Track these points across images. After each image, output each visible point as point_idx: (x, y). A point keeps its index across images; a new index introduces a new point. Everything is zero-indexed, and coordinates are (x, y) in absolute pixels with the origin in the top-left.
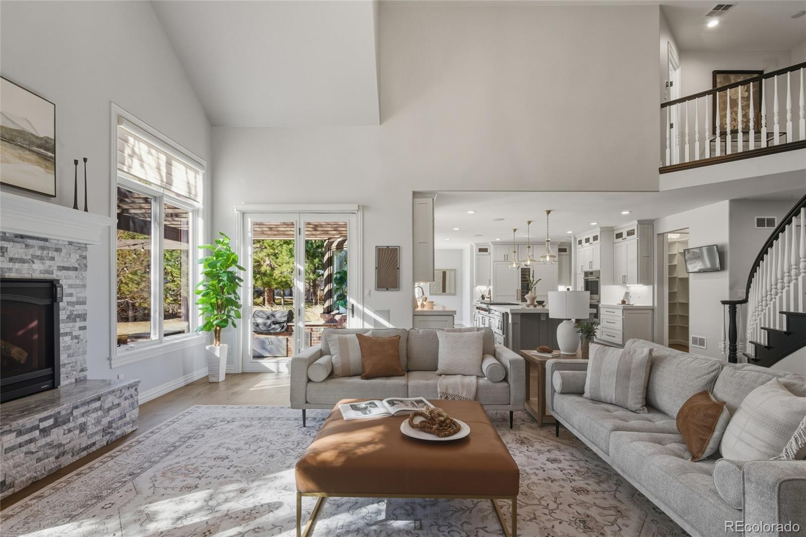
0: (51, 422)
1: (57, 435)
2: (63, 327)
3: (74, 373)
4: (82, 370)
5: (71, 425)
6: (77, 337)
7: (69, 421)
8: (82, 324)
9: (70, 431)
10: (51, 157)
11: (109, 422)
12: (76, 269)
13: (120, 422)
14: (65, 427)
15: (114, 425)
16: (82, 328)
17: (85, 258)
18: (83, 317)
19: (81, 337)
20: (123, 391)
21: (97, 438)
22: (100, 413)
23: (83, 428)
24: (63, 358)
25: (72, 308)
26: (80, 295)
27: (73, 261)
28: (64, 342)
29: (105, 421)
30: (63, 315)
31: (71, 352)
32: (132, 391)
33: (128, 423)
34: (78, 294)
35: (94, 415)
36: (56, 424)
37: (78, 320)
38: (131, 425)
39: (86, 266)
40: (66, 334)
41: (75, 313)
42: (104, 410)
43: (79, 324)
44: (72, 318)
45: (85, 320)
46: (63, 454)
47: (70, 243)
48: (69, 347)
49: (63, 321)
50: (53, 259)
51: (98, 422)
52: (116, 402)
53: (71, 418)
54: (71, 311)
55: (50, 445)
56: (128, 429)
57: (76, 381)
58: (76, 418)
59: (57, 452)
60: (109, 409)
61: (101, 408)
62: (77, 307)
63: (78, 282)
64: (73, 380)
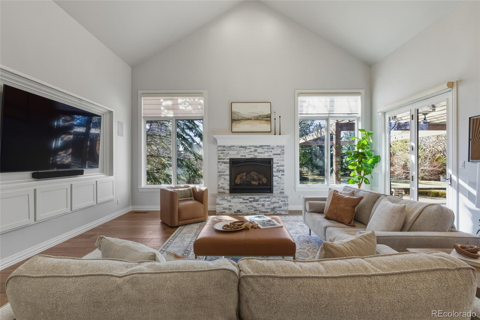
0: (253, 200)
1: (254, 204)
2: (275, 174)
3: (279, 190)
4: (282, 189)
5: (259, 203)
6: (280, 178)
7: (258, 201)
8: (283, 173)
9: (258, 204)
10: (269, 120)
11: (274, 207)
12: (280, 154)
13: (279, 209)
14: (257, 203)
15: (276, 209)
16: (282, 175)
17: (284, 150)
18: (283, 171)
19: (282, 178)
20: (280, 198)
21: (269, 210)
22: (270, 203)
23: (263, 205)
24: (275, 184)
25: (278, 168)
26: (282, 163)
27: (279, 152)
28: (275, 178)
29: (272, 206)
30: (274, 170)
31: (278, 182)
32: (285, 199)
33: (283, 211)
34: (281, 163)
35: (268, 203)
36: (254, 201)
37: (281, 172)
38: (285, 212)
39: (284, 153)
40: (276, 176)
41: (279, 169)
42: (271, 202)
43: (281, 173)
44: (278, 171)
45: (284, 172)
46: (257, 210)
47: (278, 146)
48: (277, 181)
49: (275, 172)
50: (271, 152)
51: (269, 205)
52: (277, 201)
53: (259, 201)
54: (278, 169)
55: (252, 206)
56: (283, 213)
57: (280, 193)
58: (260, 201)
59: (254, 209)
60: (274, 203)
61: (270, 201)
62: (280, 167)
63: (281, 159)
64: (279, 192)
